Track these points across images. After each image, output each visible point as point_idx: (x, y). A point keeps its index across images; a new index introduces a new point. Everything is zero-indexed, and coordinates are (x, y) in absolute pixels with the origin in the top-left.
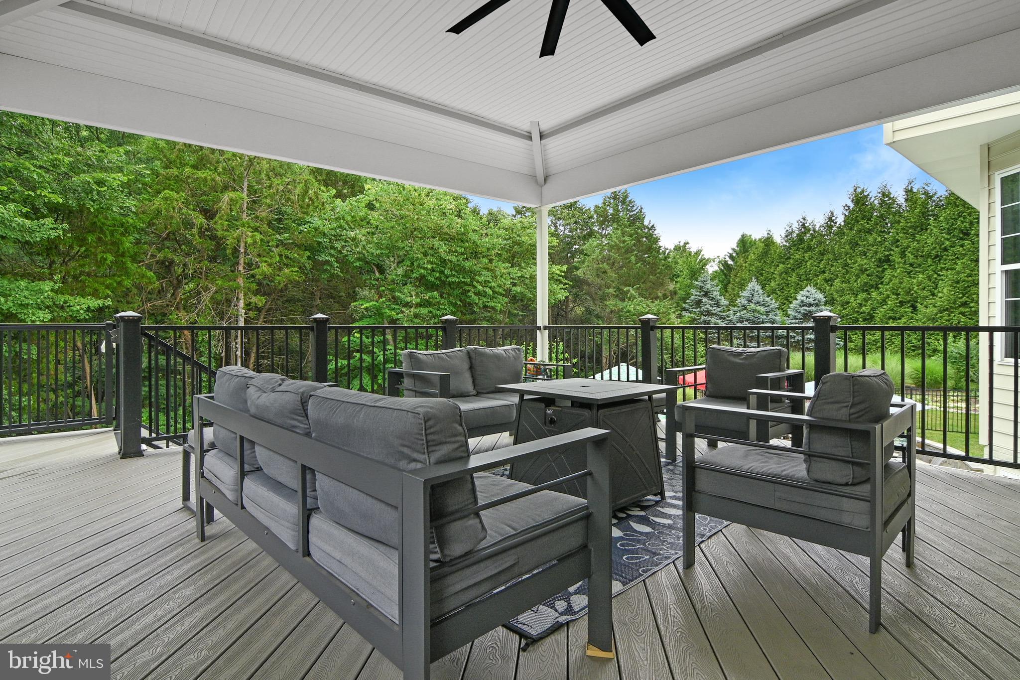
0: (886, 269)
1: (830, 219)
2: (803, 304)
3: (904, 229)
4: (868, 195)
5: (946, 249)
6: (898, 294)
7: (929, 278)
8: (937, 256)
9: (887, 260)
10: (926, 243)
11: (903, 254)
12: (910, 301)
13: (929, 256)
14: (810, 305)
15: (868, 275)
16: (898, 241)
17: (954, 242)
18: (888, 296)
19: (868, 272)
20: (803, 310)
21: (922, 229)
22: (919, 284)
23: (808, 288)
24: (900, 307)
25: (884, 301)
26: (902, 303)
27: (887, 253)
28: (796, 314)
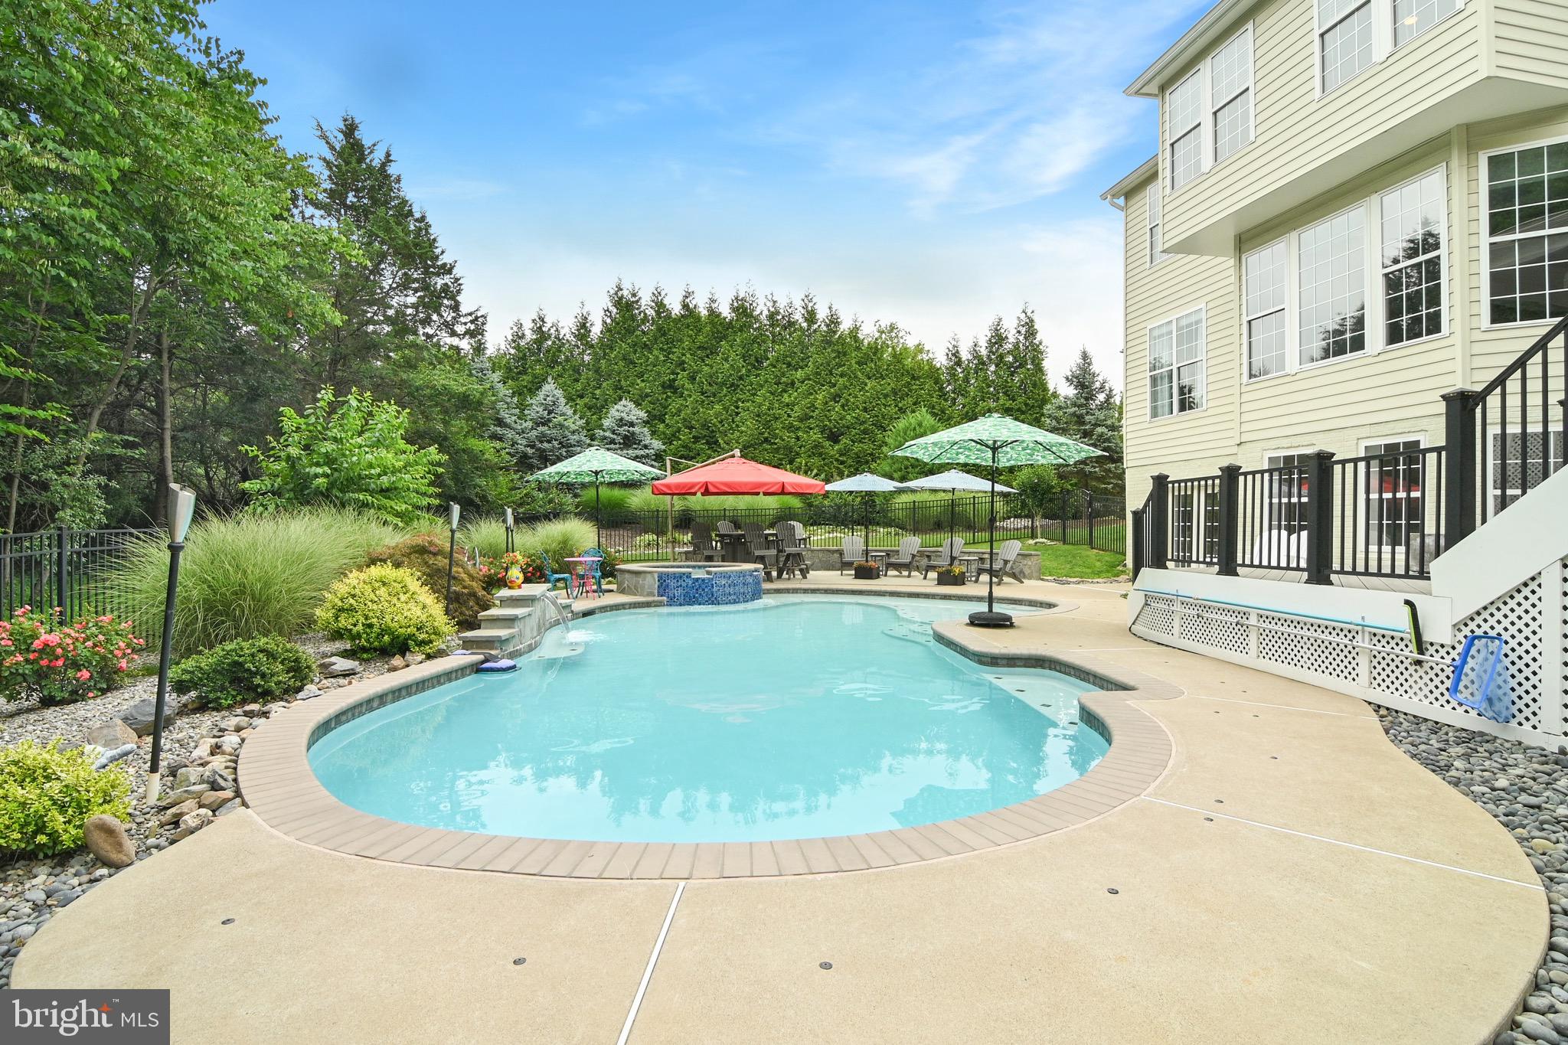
0: (670, 397)
1: (583, 326)
2: (621, 422)
3: (690, 349)
4: (637, 301)
5: (741, 378)
6: (691, 428)
7: (726, 409)
8: (732, 385)
9: (671, 386)
10: (720, 369)
11: (692, 379)
12: (705, 436)
13: (724, 384)
14: (632, 424)
15: (650, 402)
16: (684, 362)
17: (749, 371)
18: (679, 430)
19: (649, 399)
20: (622, 430)
21: (712, 353)
22: (717, 415)
23: (623, 402)
24: (694, 443)
25: (673, 435)
26: (696, 439)
27: (672, 377)
28: (615, 437)
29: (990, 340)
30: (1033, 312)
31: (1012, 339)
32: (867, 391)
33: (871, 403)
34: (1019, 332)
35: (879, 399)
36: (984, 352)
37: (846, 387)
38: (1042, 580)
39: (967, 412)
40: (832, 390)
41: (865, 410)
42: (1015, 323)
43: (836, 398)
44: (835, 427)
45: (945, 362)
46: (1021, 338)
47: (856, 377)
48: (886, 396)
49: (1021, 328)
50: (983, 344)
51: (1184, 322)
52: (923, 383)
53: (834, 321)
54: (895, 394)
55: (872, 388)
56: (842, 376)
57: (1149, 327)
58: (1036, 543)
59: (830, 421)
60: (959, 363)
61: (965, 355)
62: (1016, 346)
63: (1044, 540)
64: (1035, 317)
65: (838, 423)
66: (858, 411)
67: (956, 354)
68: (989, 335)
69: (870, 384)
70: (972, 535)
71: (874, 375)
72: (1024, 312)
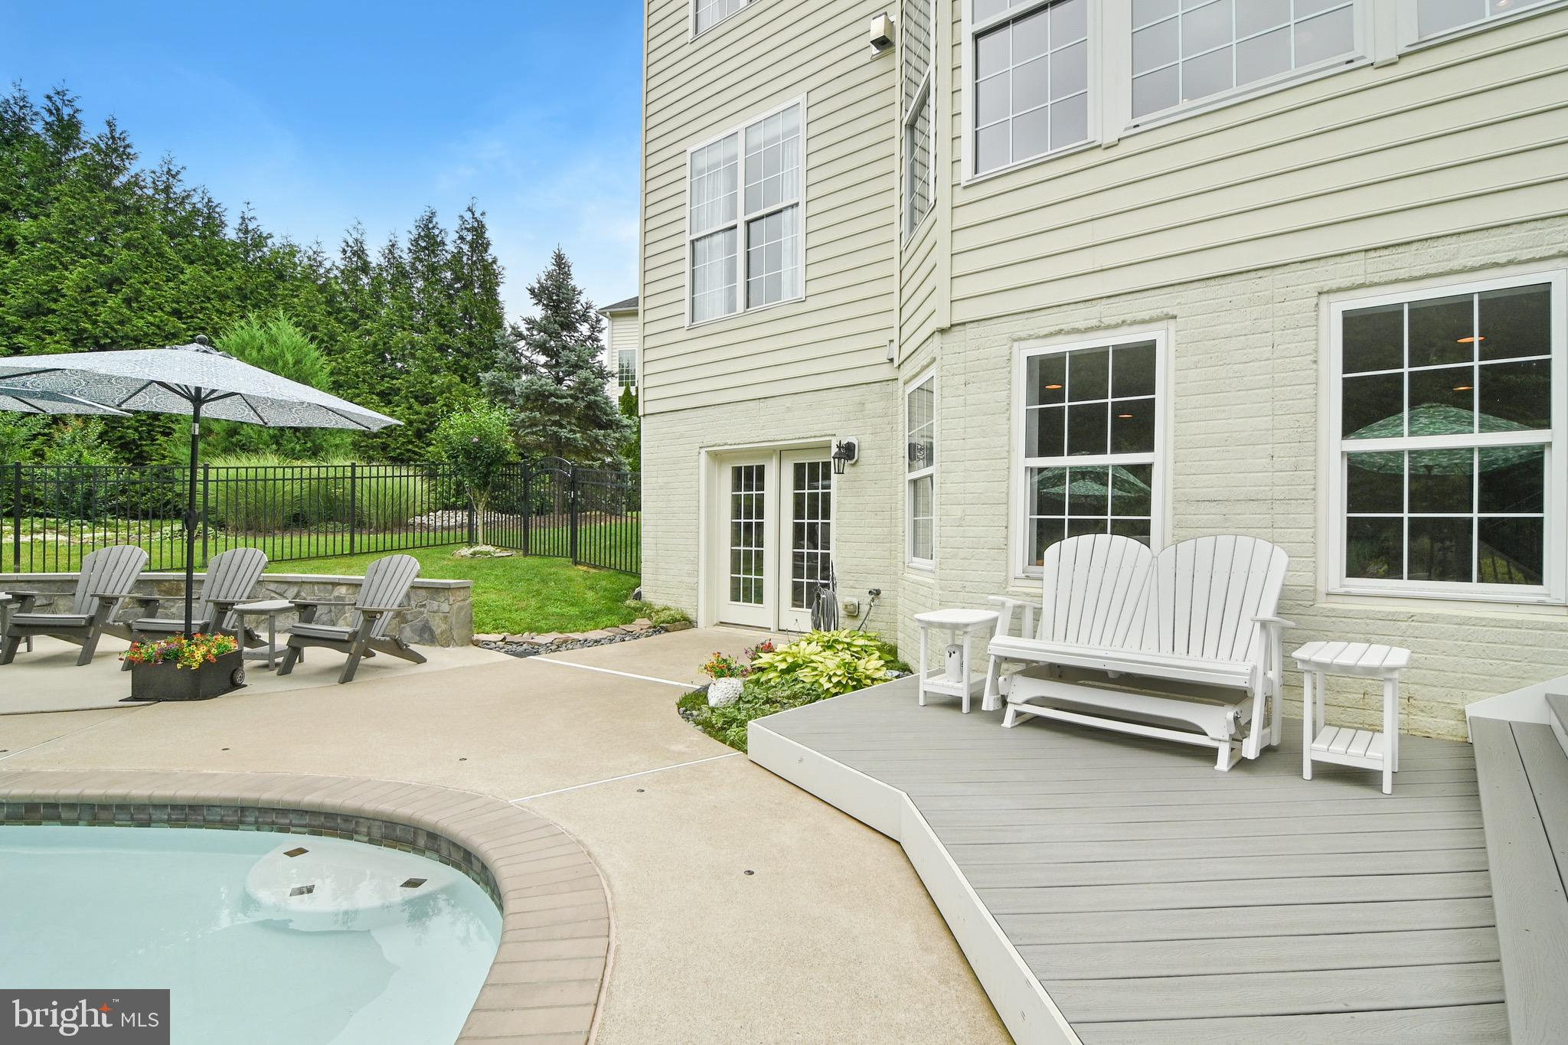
29: (416, 240)
30: (483, 214)
31: (451, 247)
32: (183, 283)
33: (191, 304)
34: (462, 238)
35: (209, 299)
36: (407, 258)
37: (135, 268)
38: (476, 643)
39: (375, 344)
40: (103, 268)
41: (177, 313)
42: (456, 224)
43: (112, 284)
44: (106, 335)
45: (341, 264)
46: (466, 248)
47: (161, 255)
48: (223, 297)
49: (465, 233)
50: (404, 245)
51: (758, 137)
52: (298, 288)
53: (115, 149)
54: (245, 298)
55: (194, 279)
56: (128, 245)
57: (690, 151)
58: (474, 554)
59: (95, 323)
60: (365, 268)
61: (375, 258)
62: (458, 256)
63: (490, 548)
64: (486, 221)
65: (113, 329)
66: (159, 313)
67: (360, 253)
68: (415, 232)
69: (189, 270)
70: (347, 537)
71: (202, 258)
72: (470, 210)
